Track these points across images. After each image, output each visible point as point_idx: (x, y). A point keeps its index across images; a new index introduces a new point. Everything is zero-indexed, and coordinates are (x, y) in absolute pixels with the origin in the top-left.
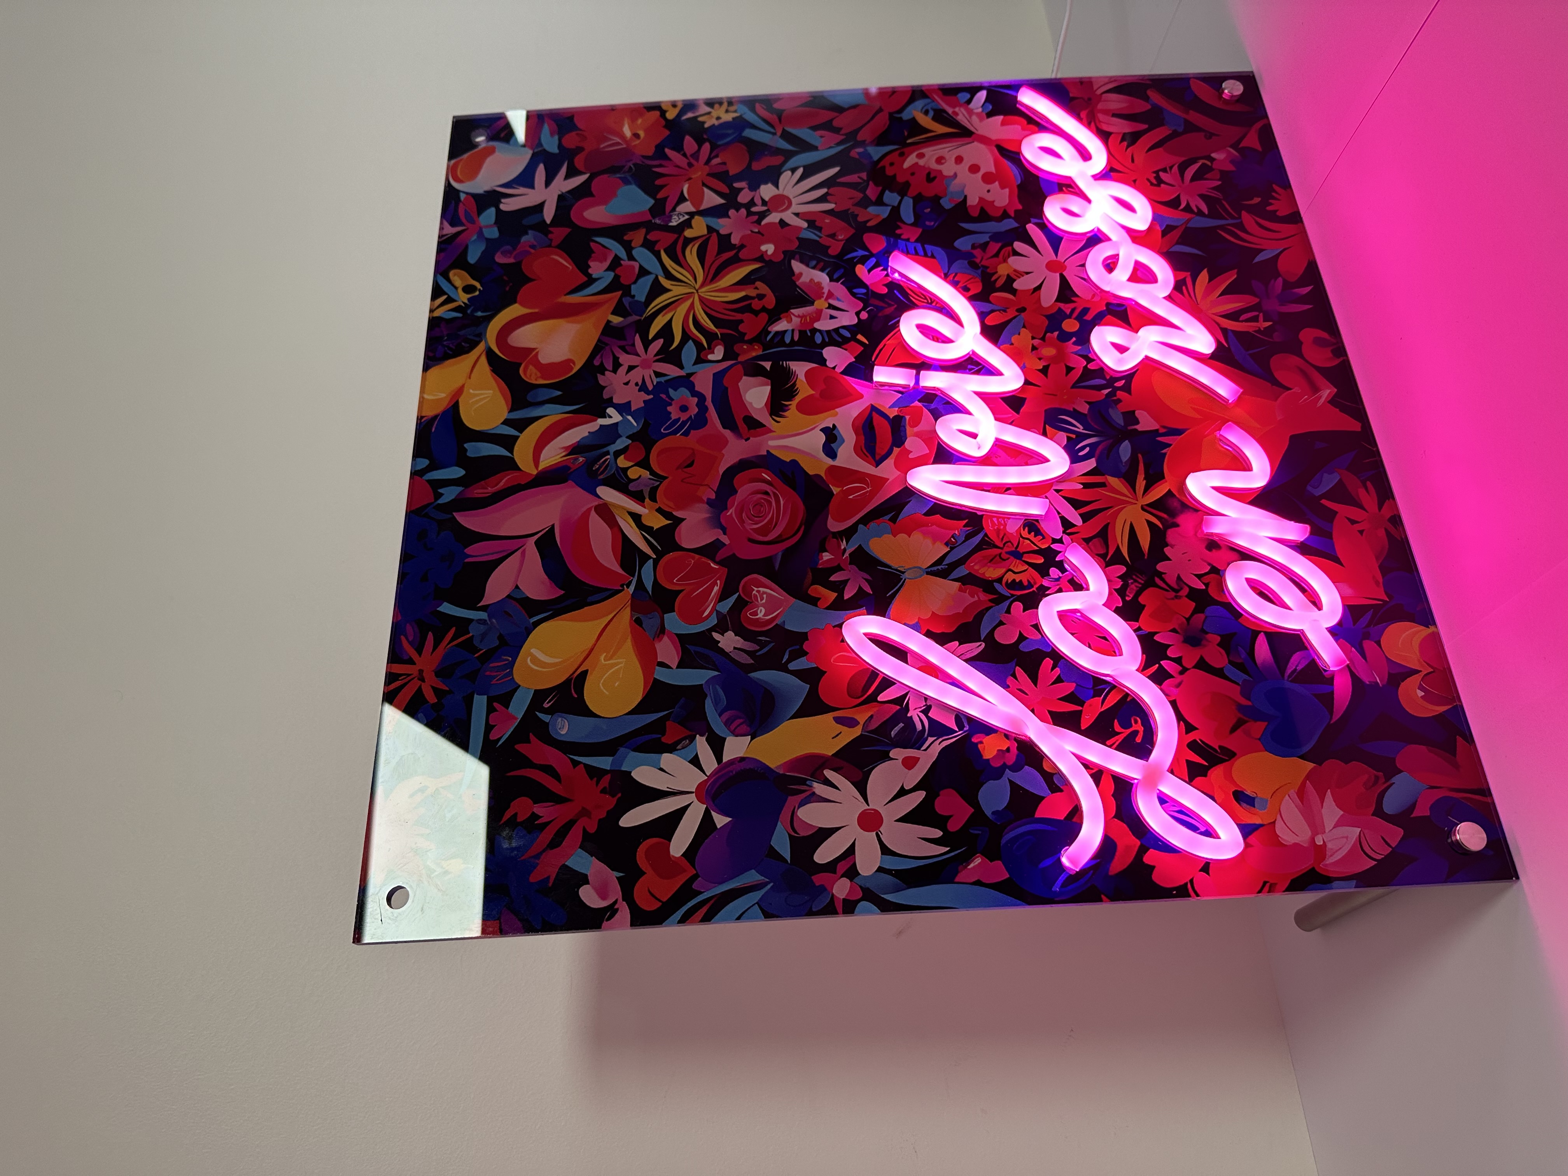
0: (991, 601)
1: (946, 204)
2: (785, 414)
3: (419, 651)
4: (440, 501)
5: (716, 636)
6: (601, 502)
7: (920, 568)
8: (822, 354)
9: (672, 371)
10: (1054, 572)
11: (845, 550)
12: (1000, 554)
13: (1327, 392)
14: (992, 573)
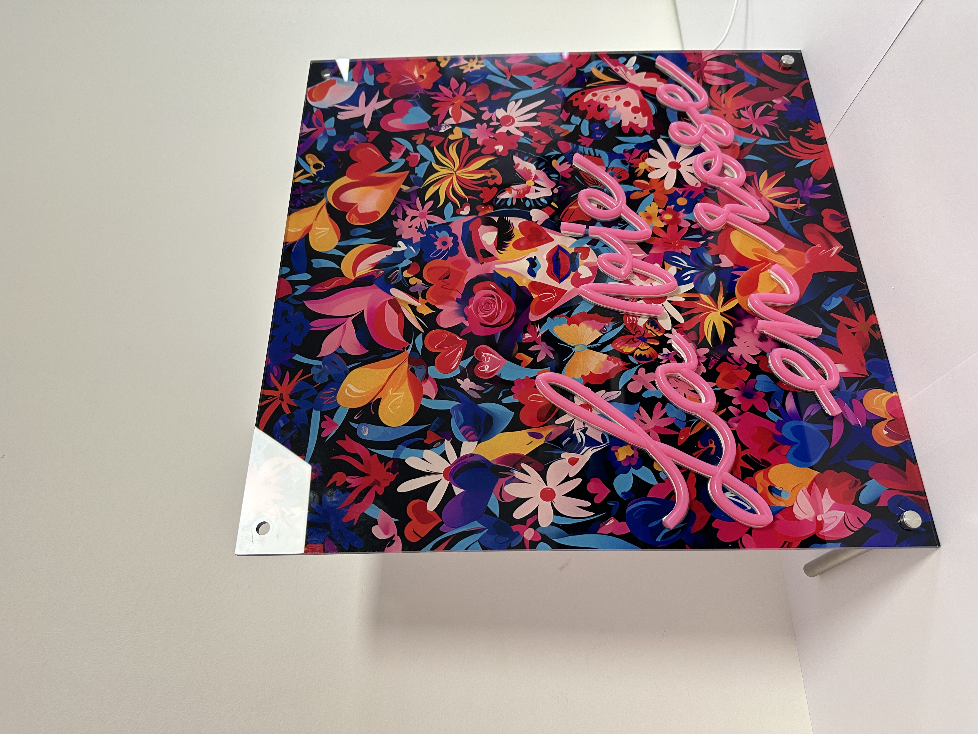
0: (626, 366)
1: (609, 124)
2: (506, 249)
3: (281, 383)
4: (296, 293)
5: (459, 381)
6: (392, 298)
7: (584, 345)
8: (529, 213)
9: (438, 221)
10: (665, 351)
11: (539, 332)
12: (633, 339)
13: (836, 248)
14: (628, 349)
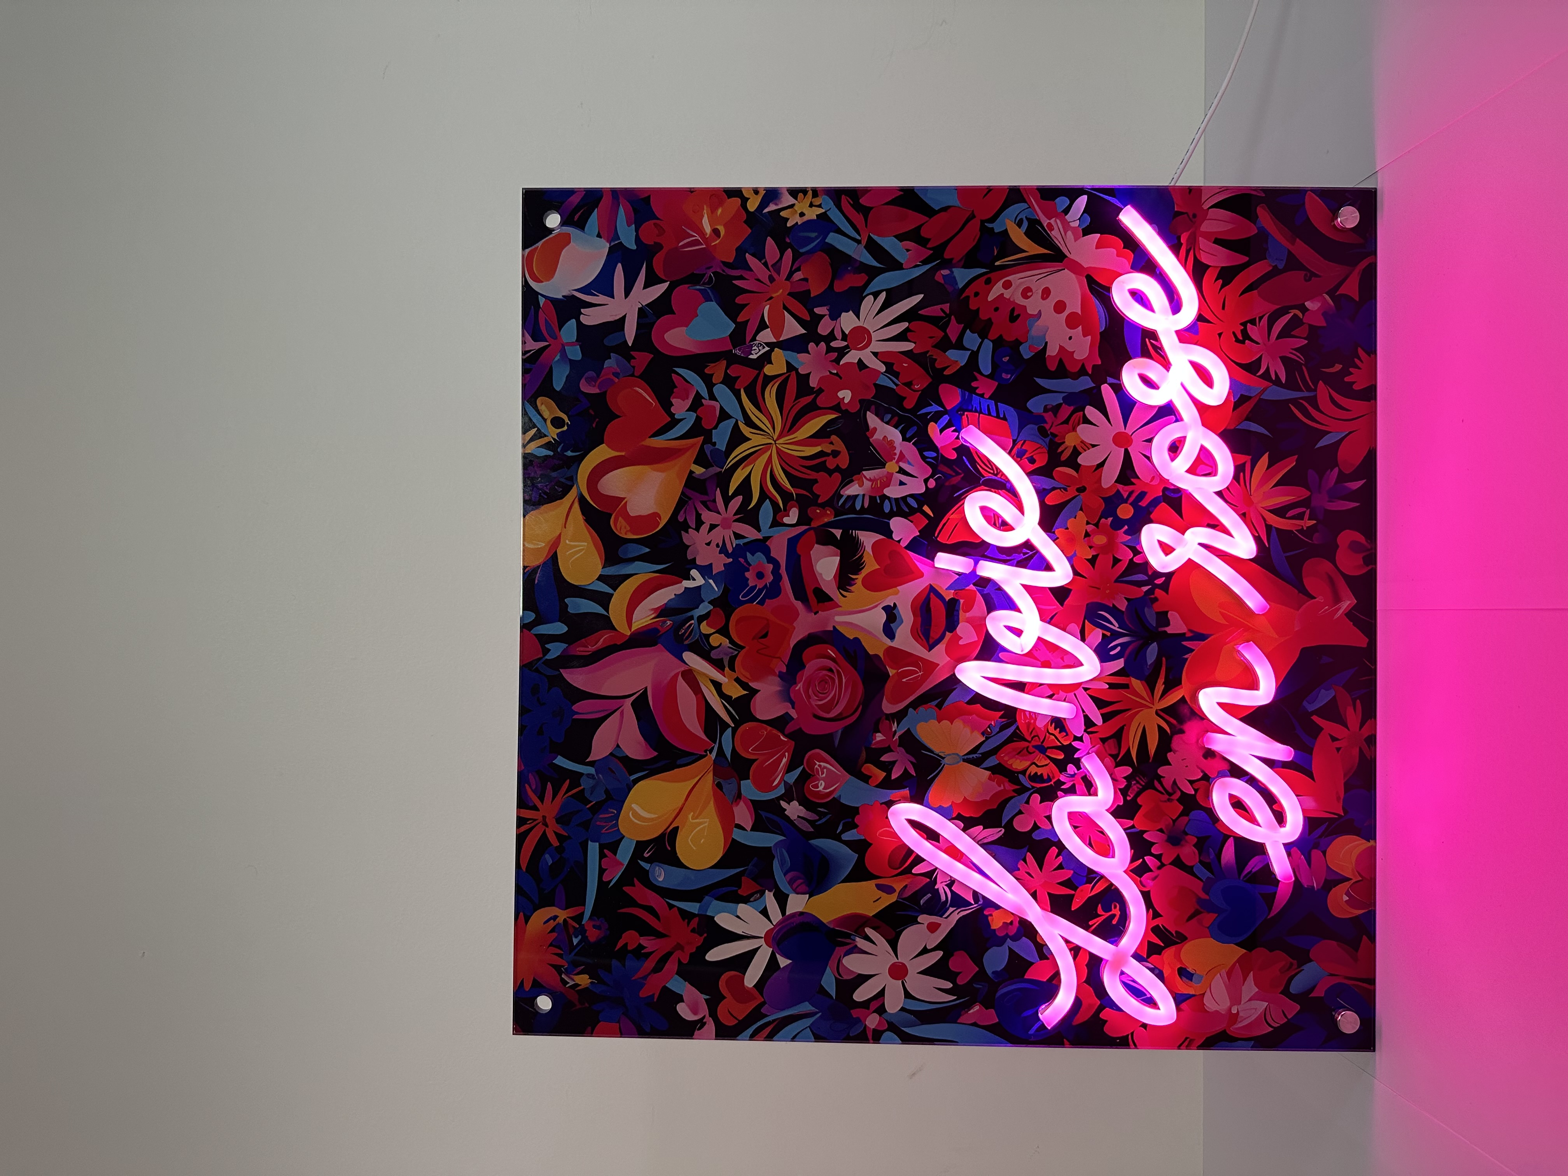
0: (1015, 791)
1: (1026, 352)
2: (852, 588)
3: (542, 799)
4: (549, 656)
5: (783, 804)
6: (686, 668)
7: (958, 755)
8: (889, 524)
9: (750, 533)
10: (1071, 768)
11: (895, 732)
12: (1027, 748)
13: (1347, 604)
14: (1018, 764)
